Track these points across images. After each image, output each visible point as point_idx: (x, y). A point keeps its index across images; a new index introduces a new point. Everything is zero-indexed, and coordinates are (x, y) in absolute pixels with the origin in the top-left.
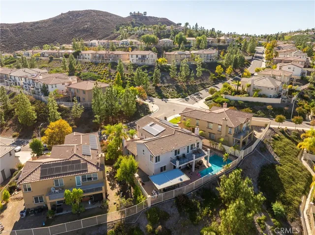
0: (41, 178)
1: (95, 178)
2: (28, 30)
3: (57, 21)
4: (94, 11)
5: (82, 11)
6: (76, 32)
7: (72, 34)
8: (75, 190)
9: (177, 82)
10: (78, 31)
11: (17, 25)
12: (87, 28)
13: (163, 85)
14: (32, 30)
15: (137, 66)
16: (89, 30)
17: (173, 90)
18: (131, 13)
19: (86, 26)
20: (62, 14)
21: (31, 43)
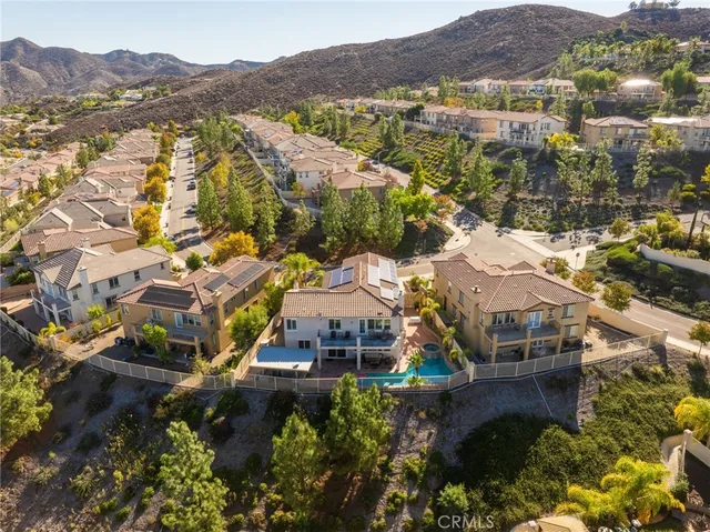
0: (139, 301)
1: (198, 324)
2: (389, 54)
3: (445, 34)
4: (533, 7)
5: (504, 9)
6: (476, 56)
7: (467, 62)
8: (157, 328)
9: (571, 195)
10: (482, 55)
11: (374, 45)
12: (503, 48)
13: (530, 197)
14: (396, 54)
15: (498, 146)
16: (503, 54)
17: (545, 212)
18: (632, 5)
19: (501, 44)
20: (461, 19)
21: (385, 82)
